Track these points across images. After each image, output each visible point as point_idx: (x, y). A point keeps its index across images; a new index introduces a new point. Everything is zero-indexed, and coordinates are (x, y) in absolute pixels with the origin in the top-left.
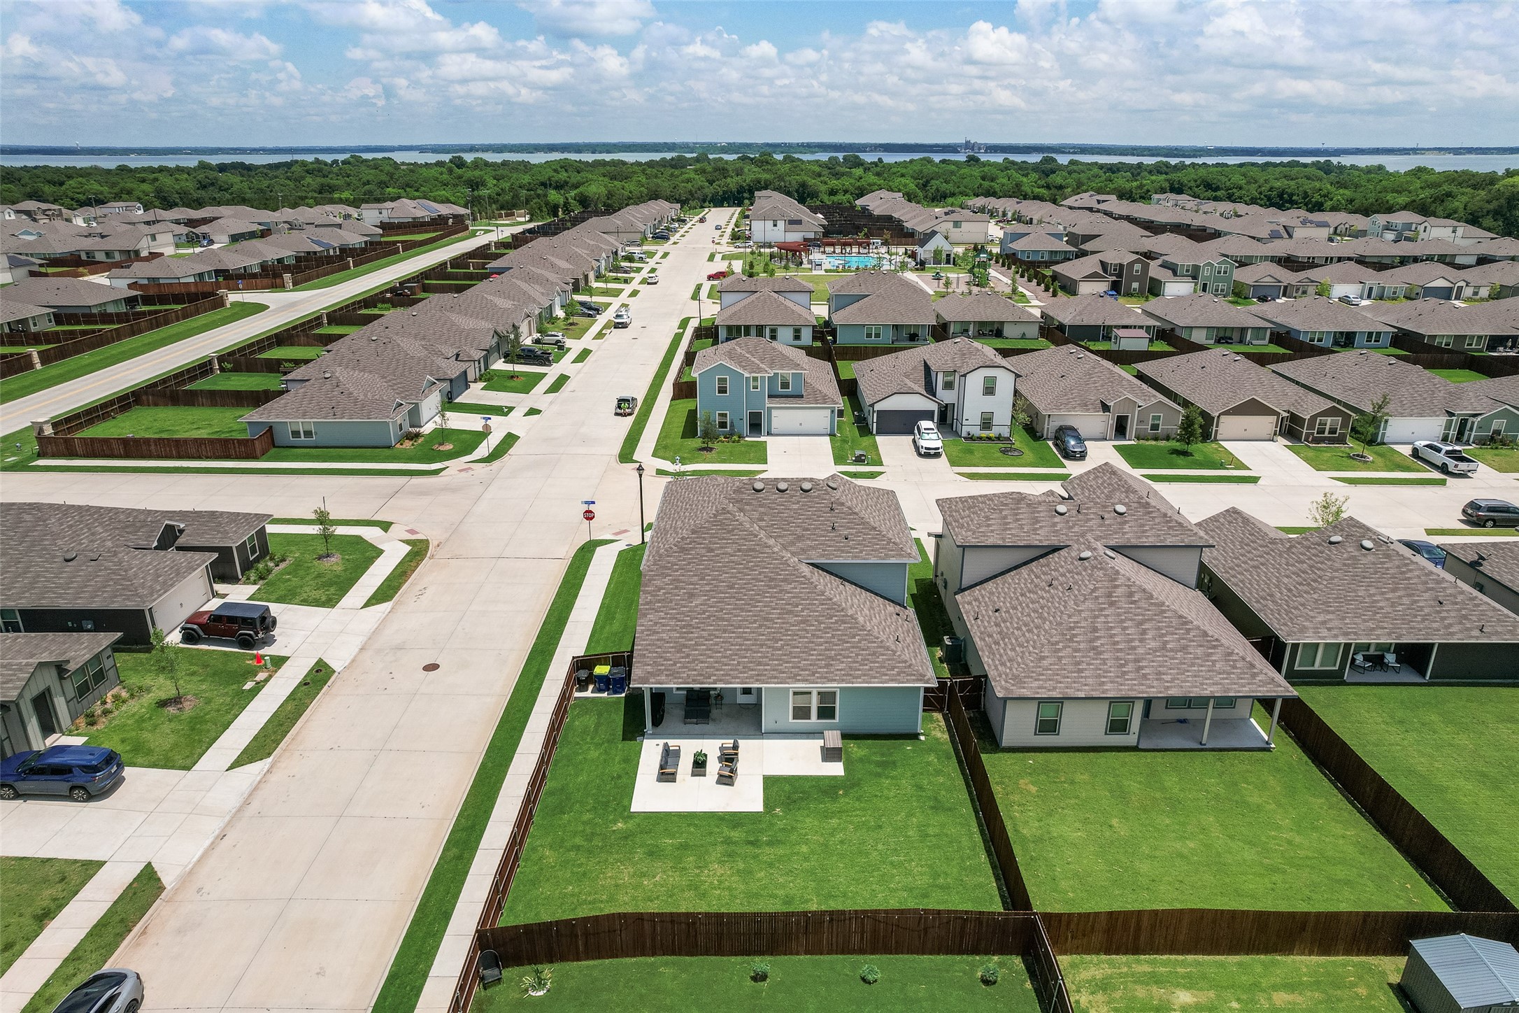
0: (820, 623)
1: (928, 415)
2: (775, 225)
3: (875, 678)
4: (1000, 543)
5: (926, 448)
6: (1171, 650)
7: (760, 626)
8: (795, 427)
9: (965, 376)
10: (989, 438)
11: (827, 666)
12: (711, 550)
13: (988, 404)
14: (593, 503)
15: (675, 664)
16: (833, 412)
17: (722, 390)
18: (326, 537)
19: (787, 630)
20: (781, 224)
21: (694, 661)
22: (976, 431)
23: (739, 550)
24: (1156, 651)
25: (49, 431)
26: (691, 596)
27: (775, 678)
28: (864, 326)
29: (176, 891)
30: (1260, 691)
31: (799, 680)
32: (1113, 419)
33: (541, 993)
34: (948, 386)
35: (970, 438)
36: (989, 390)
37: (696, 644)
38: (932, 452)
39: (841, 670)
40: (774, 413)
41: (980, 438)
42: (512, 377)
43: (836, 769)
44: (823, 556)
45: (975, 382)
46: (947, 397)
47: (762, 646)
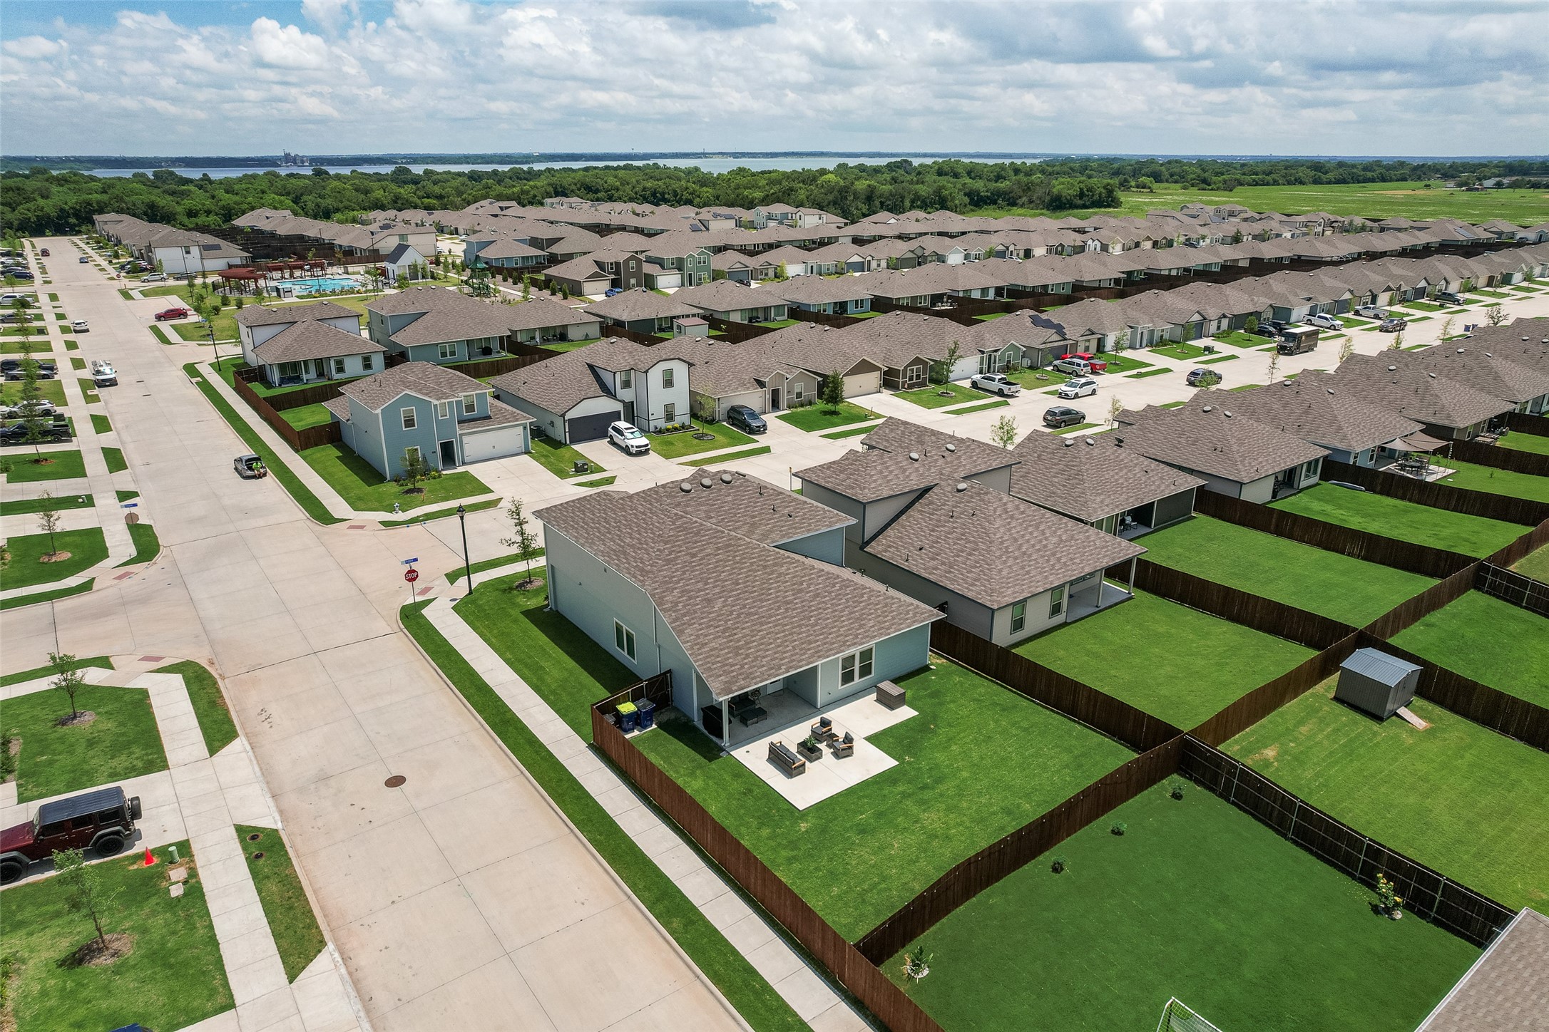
0: (830, 593)
1: (616, 415)
2: (188, 252)
3: (901, 624)
4: (892, 493)
5: (637, 447)
6: (1066, 541)
7: (787, 610)
8: (488, 452)
9: (646, 372)
10: (676, 429)
11: (861, 626)
13: (669, 396)
14: (415, 560)
15: (742, 667)
16: (525, 428)
17: (409, 422)
18: (72, 690)
19: (809, 607)
20: (195, 251)
21: (756, 659)
22: (662, 424)
23: (718, 549)
24: (1059, 544)
26: (709, 601)
27: (831, 650)
28: (437, 345)
31: (850, 646)
32: (769, 394)
33: (926, 972)
34: (626, 384)
35: (659, 431)
36: (668, 383)
37: (747, 643)
38: (643, 449)
39: (873, 626)
40: (465, 439)
41: (668, 430)
42: (37, 461)
43: (905, 713)
44: (783, 536)
45: (656, 376)
46: (627, 395)
47: (800, 626)
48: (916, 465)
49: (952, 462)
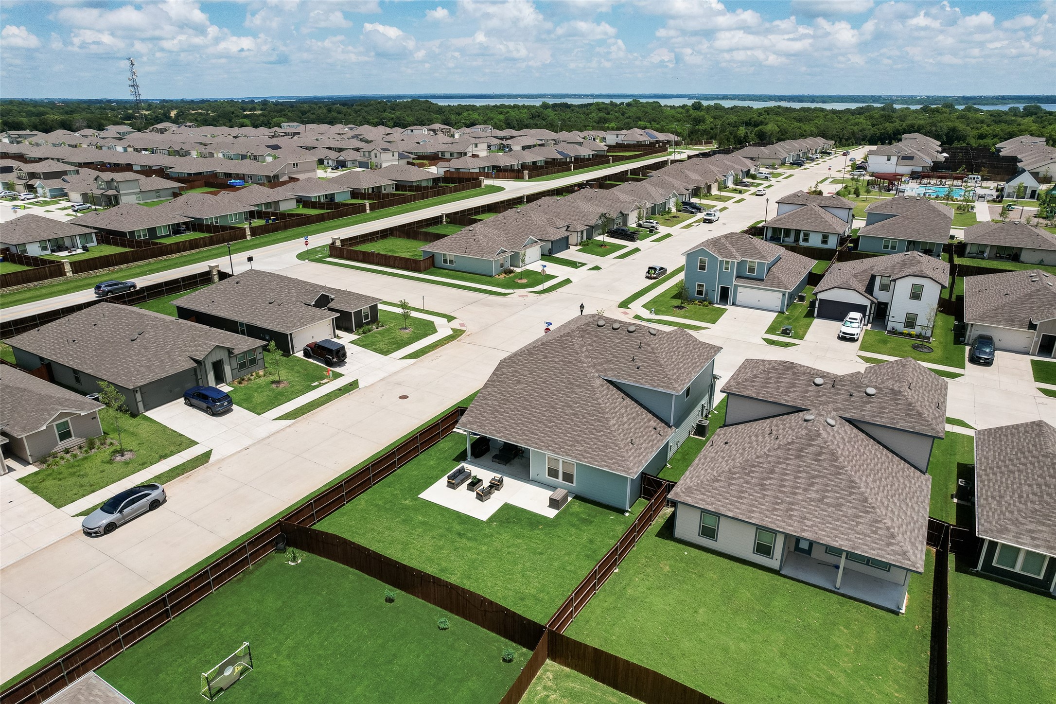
0: (584, 417)
1: (860, 309)
2: (889, 160)
3: (597, 461)
4: (754, 396)
5: (844, 333)
6: (827, 504)
7: (547, 410)
8: (754, 303)
9: (895, 280)
10: (910, 335)
11: (571, 446)
12: (546, 357)
13: (914, 307)
15: (485, 421)
16: (784, 295)
17: (702, 268)
18: (406, 316)
19: (561, 417)
20: (894, 159)
21: (497, 421)
22: (900, 328)
23: (562, 361)
24: (813, 501)
25: (338, 244)
26: (519, 382)
27: (536, 444)
28: (883, 238)
29: (212, 465)
30: (886, 558)
31: (549, 450)
32: (1038, 336)
33: (293, 564)
34: (885, 288)
35: (894, 332)
36: (916, 295)
37: (504, 412)
38: (848, 336)
39: (579, 450)
40: (740, 289)
41: (902, 334)
42: (602, 245)
43: (552, 513)
44: (615, 376)
45: (903, 287)
46: (881, 296)
47: (540, 422)
48: (813, 388)
49: (854, 402)
